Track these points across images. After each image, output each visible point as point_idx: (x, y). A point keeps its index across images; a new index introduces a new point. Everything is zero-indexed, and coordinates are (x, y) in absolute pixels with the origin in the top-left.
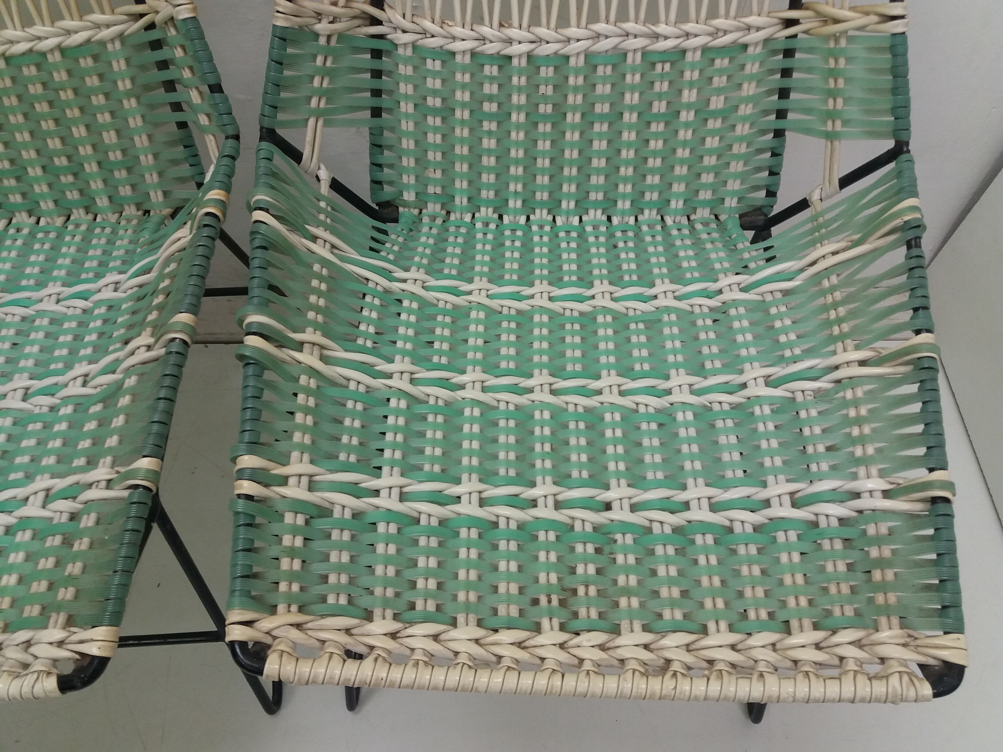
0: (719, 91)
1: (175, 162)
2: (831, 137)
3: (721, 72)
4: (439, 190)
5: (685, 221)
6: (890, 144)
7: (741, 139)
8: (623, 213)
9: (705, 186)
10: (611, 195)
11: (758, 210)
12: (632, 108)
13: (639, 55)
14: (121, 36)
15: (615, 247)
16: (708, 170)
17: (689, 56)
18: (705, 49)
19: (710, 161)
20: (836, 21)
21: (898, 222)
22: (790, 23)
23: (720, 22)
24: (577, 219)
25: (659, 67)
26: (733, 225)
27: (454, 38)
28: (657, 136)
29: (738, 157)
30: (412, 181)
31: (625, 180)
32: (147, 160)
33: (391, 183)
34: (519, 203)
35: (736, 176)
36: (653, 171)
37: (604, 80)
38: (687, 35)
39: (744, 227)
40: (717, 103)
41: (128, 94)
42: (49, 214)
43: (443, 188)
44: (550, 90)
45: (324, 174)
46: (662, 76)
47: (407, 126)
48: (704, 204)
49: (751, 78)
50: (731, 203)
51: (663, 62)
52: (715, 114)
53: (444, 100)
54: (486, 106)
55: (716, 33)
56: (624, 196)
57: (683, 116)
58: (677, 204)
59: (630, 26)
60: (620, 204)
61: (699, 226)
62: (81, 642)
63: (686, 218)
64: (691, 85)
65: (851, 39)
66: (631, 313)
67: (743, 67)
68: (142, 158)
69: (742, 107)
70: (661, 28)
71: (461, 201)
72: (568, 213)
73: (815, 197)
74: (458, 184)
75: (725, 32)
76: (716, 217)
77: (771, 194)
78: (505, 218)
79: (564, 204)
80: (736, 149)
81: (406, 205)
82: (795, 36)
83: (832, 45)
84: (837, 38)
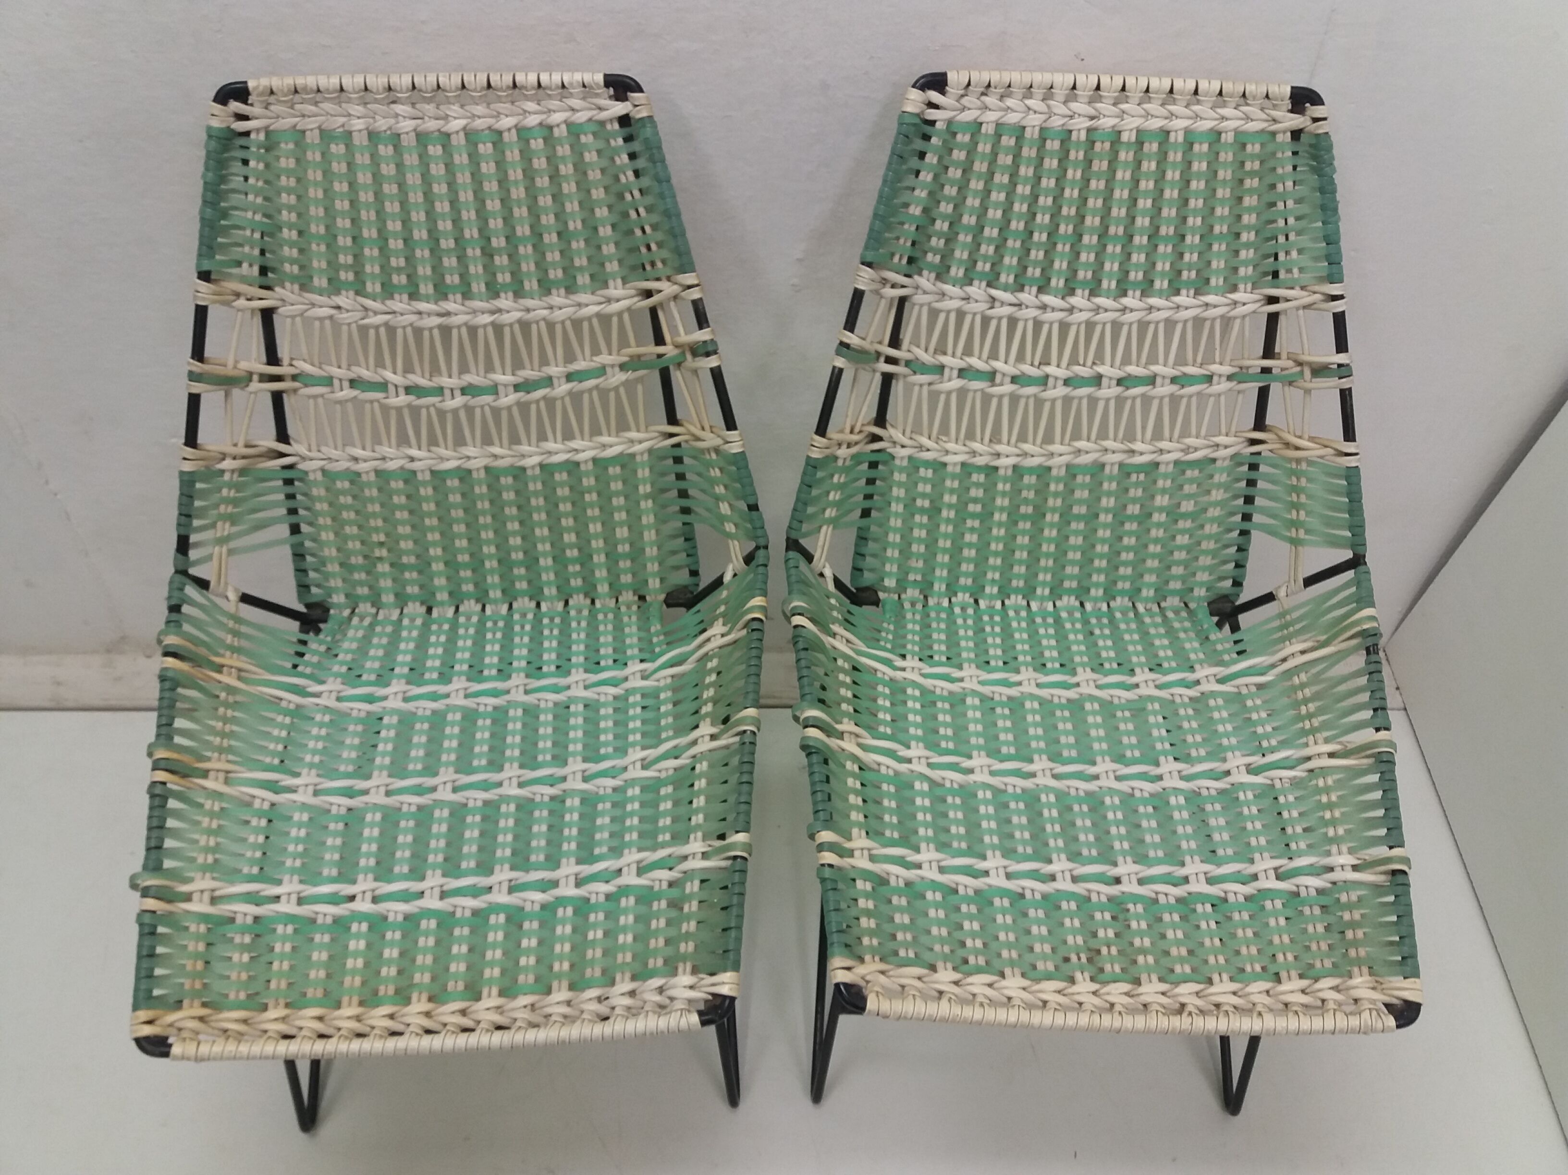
0: (1189, 497)
1: (674, 553)
2: (1295, 542)
3: (1191, 481)
4: (919, 578)
5: (1155, 608)
6: (1348, 555)
7: (1209, 537)
8: (1096, 600)
9: (1175, 578)
10: (1085, 584)
11: (1225, 598)
12: (1107, 511)
13: (1116, 467)
14: (650, 451)
15: (1092, 633)
16: (1178, 563)
17: (1162, 469)
18: (1176, 463)
19: (1180, 556)
20: (1297, 448)
21: (1358, 629)
22: (1253, 442)
23: (1191, 441)
24: (1051, 604)
25: (1134, 477)
26: (1203, 612)
27: (947, 452)
28: (1130, 534)
29: (1206, 552)
30: (895, 569)
31: (1099, 571)
32: (651, 551)
33: (872, 570)
34: (995, 590)
35: (1204, 569)
36: (1126, 564)
37: (1083, 486)
38: (1161, 451)
39: (1212, 614)
40: (1187, 506)
41: (647, 497)
42: (551, 599)
43: (923, 575)
44: (1031, 495)
45: (828, 572)
46: (1137, 484)
47: (896, 523)
48: (1174, 593)
49: (1219, 486)
50: (1200, 592)
51: (1138, 473)
52: (1185, 516)
53: (931, 502)
54: (971, 507)
55: (1187, 450)
56: (1097, 585)
57: (1156, 517)
58: (1148, 592)
59: (1109, 444)
60: (1093, 592)
61: (1170, 615)
62: (713, 985)
63: (1157, 605)
64: (1164, 491)
65: (1310, 463)
66: (1116, 701)
67: (1211, 477)
68: (648, 550)
69: (1211, 510)
70: (1138, 446)
71: (939, 587)
72: (1042, 599)
73: (1282, 594)
74: (938, 572)
75: (1196, 449)
76: (1186, 605)
77: (1237, 584)
78: (981, 602)
79: (1039, 591)
80: (1204, 545)
81: (886, 590)
82: (1259, 453)
83: (1294, 466)
84: (1298, 461)
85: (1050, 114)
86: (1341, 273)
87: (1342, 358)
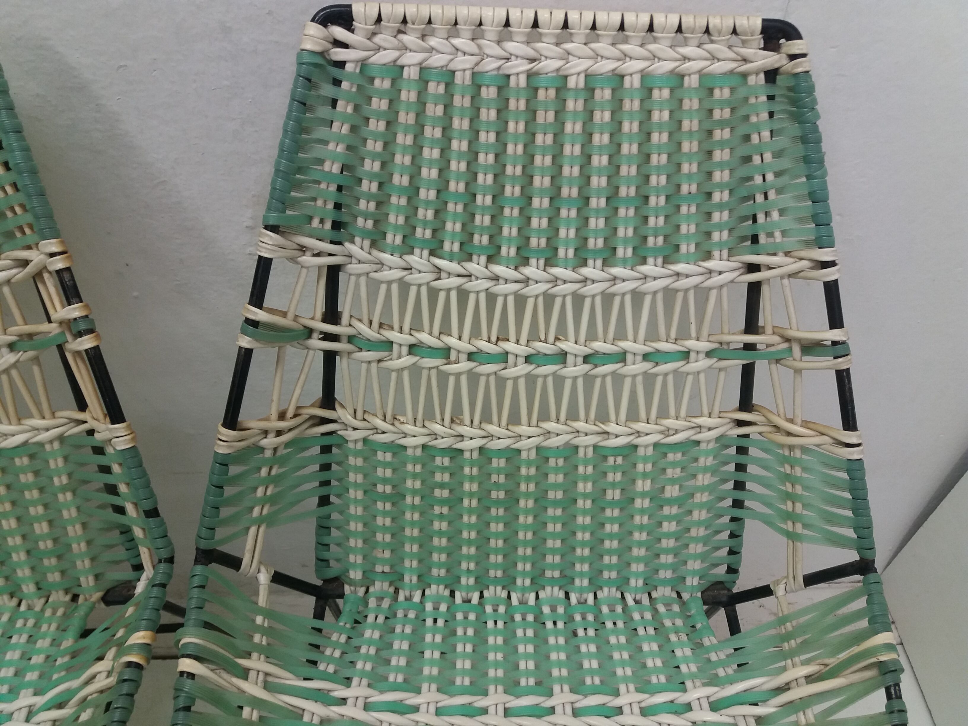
0: (673, 481)
1: (110, 547)
2: (792, 536)
3: (674, 464)
4: (387, 569)
5: (646, 601)
6: (852, 556)
7: (699, 524)
8: (581, 590)
9: (665, 567)
10: (568, 572)
11: (720, 586)
12: (585, 496)
13: (590, 451)
14: (61, 438)
15: (575, 634)
16: (667, 551)
17: (641, 451)
18: (656, 445)
19: (668, 543)
20: (789, 434)
21: (874, 660)
22: (741, 423)
23: (670, 422)
24: (533, 596)
25: (611, 460)
27: (405, 435)
28: (612, 520)
29: (696, 540)
30: (360, 560)
31: (582, 560)
32: (79, 547)
34: (472, 581)
35: (695, 557)
36: (610, 552)
37: (557, 470)
38: (638, 434)
39: (703, 602)
40: (672, 491)
41: (64, 489)
43: (392, 567)
44: (502, 479)
45: (263, 577)
46: (615, 468)
47: (355, 510)
48: (665, 582)
49: (705, 470)
50: (693, 581)
51: (615, 456)
52: (670, 502)
53: (394, 487)
54: (437, 493)
55: (667, 432)
56: (582, 575)
57: (638, 503)
58: (636, 583)
59: (580, 425)
60: (577, 582)
61: (661, 608)
63: (647, 595)
64: (645, 475)
65: (804, 449)
67: (696, 460)
68: (74, 546)
69: (698, 495)
70: (612, 428)
71: (410, 578)
72: (524, 590)
73: (780, 591)
74: (407, 563)
75: (677, 432)
76: (679, 594)
77: (732, 570)
78: (457, 594)
79: (519, 582)
80: (694, 532)
81: (352, 583)
82: (747, 436)
83: (787, 453)
84: (791, 448)
85: (482, 56)
86: (830, 236)
87: (836, 335)
